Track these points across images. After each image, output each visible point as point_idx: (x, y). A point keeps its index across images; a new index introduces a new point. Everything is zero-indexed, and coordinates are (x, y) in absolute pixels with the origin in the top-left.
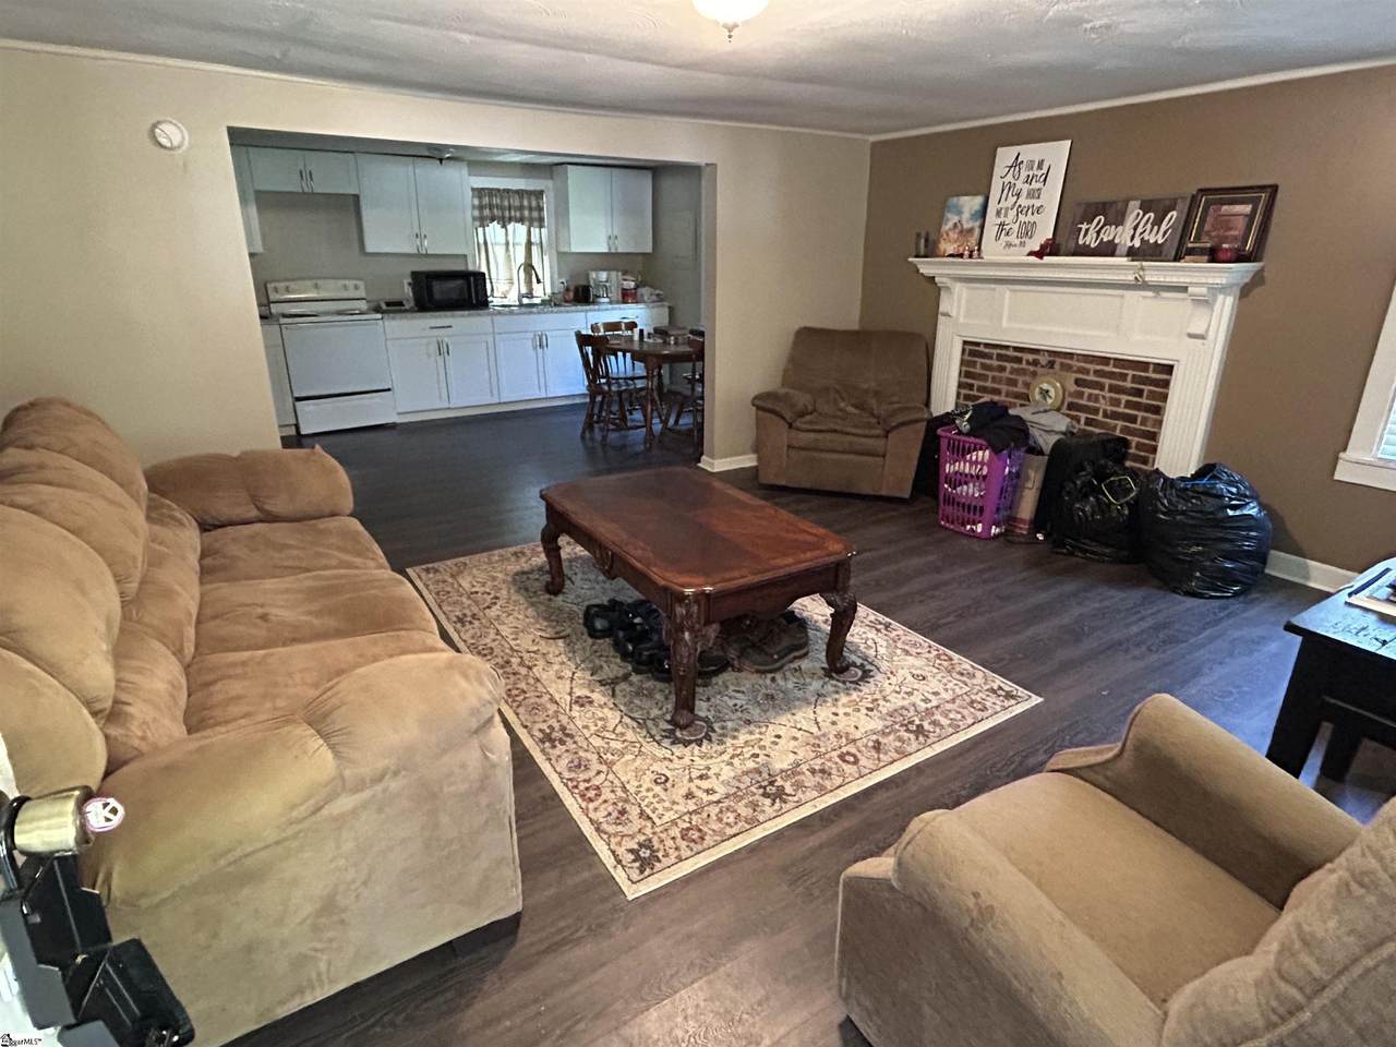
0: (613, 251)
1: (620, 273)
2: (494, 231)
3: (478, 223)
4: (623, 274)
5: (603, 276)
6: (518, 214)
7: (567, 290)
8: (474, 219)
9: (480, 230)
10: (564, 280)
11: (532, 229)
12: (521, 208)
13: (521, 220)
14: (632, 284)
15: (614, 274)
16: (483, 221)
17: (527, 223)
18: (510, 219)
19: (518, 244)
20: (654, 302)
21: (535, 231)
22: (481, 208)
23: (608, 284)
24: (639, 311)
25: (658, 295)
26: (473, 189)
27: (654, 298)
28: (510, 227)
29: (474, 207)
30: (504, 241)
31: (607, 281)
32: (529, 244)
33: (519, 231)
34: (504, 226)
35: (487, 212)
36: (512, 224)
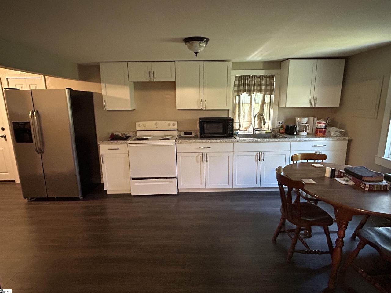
0: (313, 106)
1: (316, 118)
2: (245, 97)
3: (236, 93)
4: (318, 119)
5: (305, 120)
6: (258, 88)
7: (282, 127)
8: (234, 91)
9: (237, 97)
10: (281, 122)
11: (266, 95)
12: (260, 85)
13: (260, 91)
14: (324, 125)
15: (312, 118)
16: (239, 92)
17: (263, 92)
18: (254, 91)
19: (257, 103)
20: (337, 136)
21: (267, 97)
22: (239, 86)
23: (307, 125)
24: (327, 142)
25: (341, 132)
26: (236, 77)
27: (338, 134)
28: (254, 95)
29: (235, 85)
30: (249, 102)
31: (306, 123)
32: (263, 103)
33: (258, 97)
34: (250, 94)
35: (242, 87)
36: (255, 93)
